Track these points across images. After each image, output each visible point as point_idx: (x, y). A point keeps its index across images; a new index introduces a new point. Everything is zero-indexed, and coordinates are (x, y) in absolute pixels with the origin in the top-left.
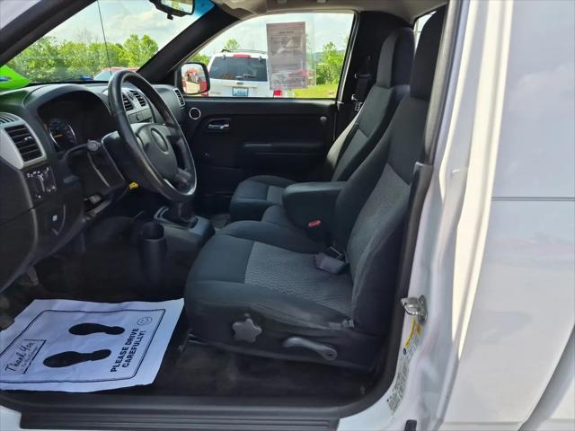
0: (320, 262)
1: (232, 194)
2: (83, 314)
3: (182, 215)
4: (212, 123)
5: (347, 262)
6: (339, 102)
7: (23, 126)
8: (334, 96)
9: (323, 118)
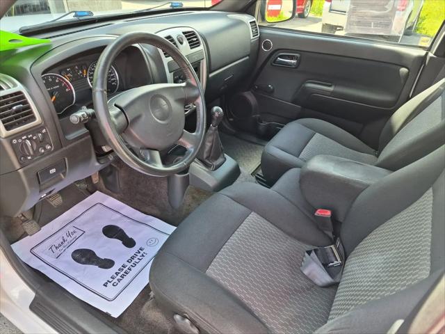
0: (307, 266)
1: (282, 127)
2: (119, 216)
3: (207, 158)
4: (281, 57)
5: (337, 280)
6: (431, 54)
7: (20, 93)
8: (428, 45)
9: (404, 70)
